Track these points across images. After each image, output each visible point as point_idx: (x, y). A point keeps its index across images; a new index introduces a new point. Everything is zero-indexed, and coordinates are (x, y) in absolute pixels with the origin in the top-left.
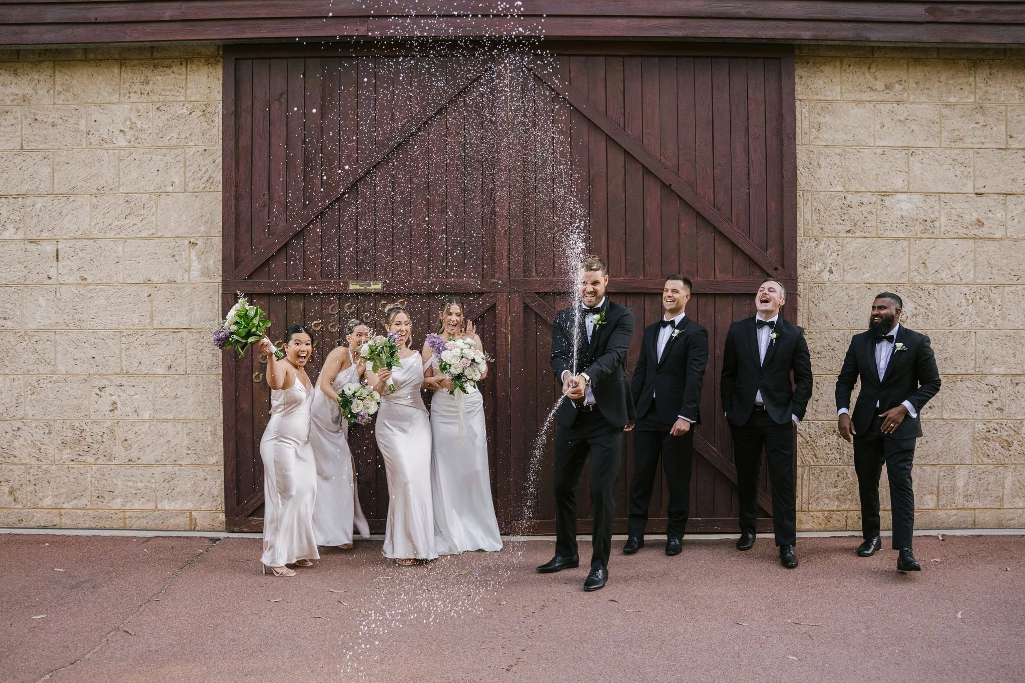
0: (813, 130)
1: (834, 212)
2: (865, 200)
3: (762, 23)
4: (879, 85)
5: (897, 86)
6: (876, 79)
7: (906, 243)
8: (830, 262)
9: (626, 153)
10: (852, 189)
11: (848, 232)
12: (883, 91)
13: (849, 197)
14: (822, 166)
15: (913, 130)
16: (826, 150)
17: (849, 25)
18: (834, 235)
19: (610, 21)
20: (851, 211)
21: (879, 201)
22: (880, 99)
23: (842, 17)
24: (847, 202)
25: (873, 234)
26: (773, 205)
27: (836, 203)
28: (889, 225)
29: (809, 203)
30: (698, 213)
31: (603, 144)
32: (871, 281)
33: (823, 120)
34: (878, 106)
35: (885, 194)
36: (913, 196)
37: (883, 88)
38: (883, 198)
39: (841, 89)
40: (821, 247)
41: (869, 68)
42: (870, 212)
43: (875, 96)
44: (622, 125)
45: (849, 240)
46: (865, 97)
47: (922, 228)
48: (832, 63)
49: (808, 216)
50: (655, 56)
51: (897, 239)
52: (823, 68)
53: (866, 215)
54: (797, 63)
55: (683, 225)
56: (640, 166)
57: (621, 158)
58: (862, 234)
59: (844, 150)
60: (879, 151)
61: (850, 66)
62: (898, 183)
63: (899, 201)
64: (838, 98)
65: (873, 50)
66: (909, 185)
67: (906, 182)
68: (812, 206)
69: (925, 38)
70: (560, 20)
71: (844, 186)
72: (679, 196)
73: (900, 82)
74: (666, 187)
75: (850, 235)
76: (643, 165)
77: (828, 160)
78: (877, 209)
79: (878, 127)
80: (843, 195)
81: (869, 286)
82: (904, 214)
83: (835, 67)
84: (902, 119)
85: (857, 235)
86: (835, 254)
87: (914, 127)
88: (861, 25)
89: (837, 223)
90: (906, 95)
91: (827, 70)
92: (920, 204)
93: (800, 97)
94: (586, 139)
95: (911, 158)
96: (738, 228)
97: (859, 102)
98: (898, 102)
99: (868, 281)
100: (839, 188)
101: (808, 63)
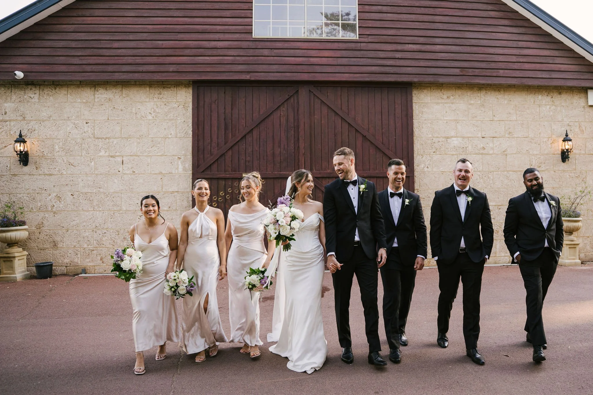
0: (420, 114)
1: (428, 145)
2: (440, 140)
3: (399, 75)
4: (445, 97)
5: (452, 97)
6: (443, 94)
7: (456, 156)
8: (427, 164)
9: (349, 124)
10: (435, 136)
11: (434, 152)
12: (446, 99)
13: (434, 139)
14: (424, 127)
15: (458, 114)
16: (425, 121)
17: (431, 76)
18: (428, 153)
19: (342, 74)
20: (435, 144)
21: (445, 141)
22: (445, 102)
23: (429, 73)
24: (434, 141)
25: (444, 153)
26: (405, 143)
27: (429, 142)
28: (449, 149)
29: (419, 142)
30: (376, 146)
31: (340, 120)
32: (443, 171)
33: (424, 110)
34: (444, 105)
35: (448, 138)
36: (459, 138)
37: (447, 98)
38: (447, 139)
39: (431, 98)
40: (424, 158)
41: (441, 90)
42: (442, 145)
43: (443, 101)
44: (347, 113)
45: (434, 155)
46: (440, 101)
47: (462, 150)
48: (427, 89)
49: (419, 147)
50: (360, 87)
51: (453, 155)
52: (424, 90)
53: (440, 146)
54: (414, 88)
55: (371, 151)
56: (354, 129)
57: (347, 125)
58: (439, 153)
59: (432, 121)
60: (445, 122)
61: (434, 90)
62: (453, 133)
63: (453, 141)
64: (430, 102)
65: (442, 84)
66: (457, 134)
67: (456, 133)
68: (420, 143)
69: (459, 81)
70: (323, 74)
71: (432, 135)
72: (369, 140)
73: (453, 96)
74: (364, 137)
75: (435, 153)
76: (355, 129)
77: (426, 125)
78: (445, 144)
79: (445, 112)
80: (432, 138)
81: (442, 173)
82: (455, 145)
83: (428, 90)
84: (454, 109)
85: (437, 153)
86: (429, 161)
87: (458, 112)
88: (436, 76)
89: (430, 149)
90: (455, 100)
91: (425, 91)
92: (461, 142)
93: (415, 102)
94: (333, 118)
95: (457, 124)
96: (392, 152)
97: (437, 103)
98: (452, 103)
99: (442, 171)
100: (430, 136)
101: (418, 89)
